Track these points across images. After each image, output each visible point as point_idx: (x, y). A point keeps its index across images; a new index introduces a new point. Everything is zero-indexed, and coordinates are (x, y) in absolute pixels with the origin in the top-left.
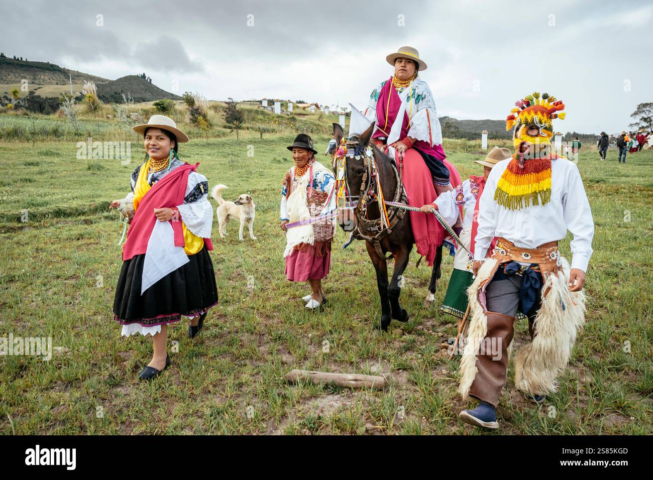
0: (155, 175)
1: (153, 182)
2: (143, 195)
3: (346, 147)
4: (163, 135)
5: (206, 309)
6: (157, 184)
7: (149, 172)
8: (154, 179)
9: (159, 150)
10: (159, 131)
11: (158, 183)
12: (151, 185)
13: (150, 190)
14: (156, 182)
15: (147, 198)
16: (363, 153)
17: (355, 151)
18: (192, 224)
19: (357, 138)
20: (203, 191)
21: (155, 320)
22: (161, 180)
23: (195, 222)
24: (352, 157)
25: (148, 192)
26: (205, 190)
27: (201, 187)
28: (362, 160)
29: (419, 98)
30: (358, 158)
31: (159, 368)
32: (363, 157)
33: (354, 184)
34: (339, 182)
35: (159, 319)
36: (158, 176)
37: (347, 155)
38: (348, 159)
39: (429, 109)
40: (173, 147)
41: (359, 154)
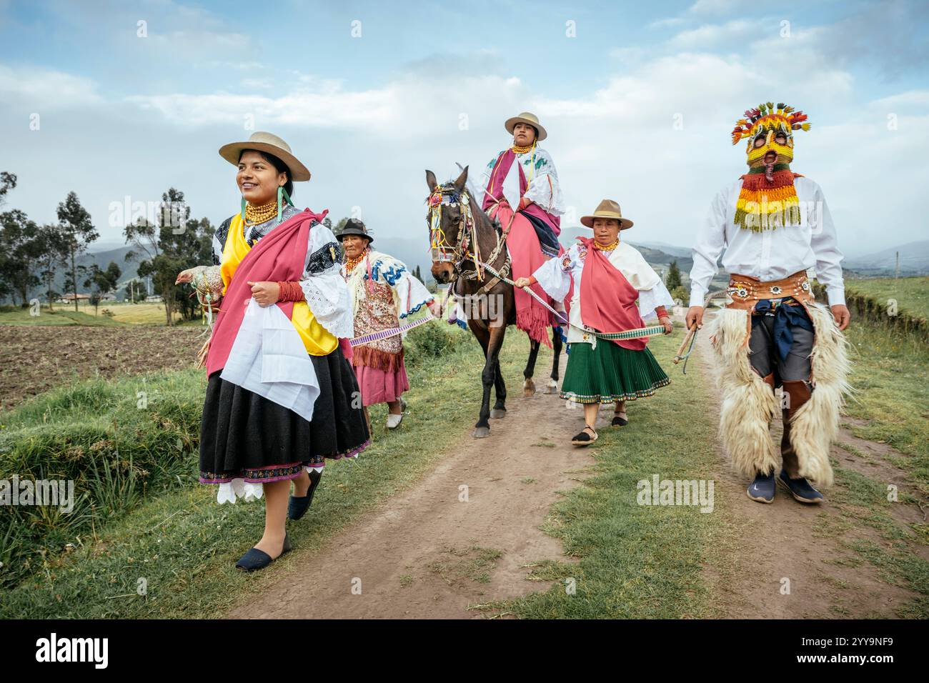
0: (258, 229)
1: (254, 241)
2: (239, 262)
3: (441, 194)
4: (263, 161)
5: (349, 451)
6: (260, 242)
7: (246, 224)
8: (255, 235)
9: (258, 187)
10: (256, 154)
11: (262, 241)
12: (251, 244)
13: (250, 253)
14: (260, 239)
15: (244, 267)
16: (459, 200)
17: (451, 198)
18: (323, 315)
19: (452, 185)
20: (334, 257)
21: (264, 472)
22: (268, 236)
23: (328, 310)
24: (447, 205)
25: (246, 257)
26: (337, 257)
27: (332, 250)
28: (458, 208)
29: (541, 163)
30: (454, 205)
31: (273, 554)
32: (459, 204)
33: (450, 233)
34: (434, 231)
35: (270, 471)
36: (261, 230)
37: (442, 203)
38: (443, 206)
39: (550, 175)
40: (283, 182)
41: (455, 201)
